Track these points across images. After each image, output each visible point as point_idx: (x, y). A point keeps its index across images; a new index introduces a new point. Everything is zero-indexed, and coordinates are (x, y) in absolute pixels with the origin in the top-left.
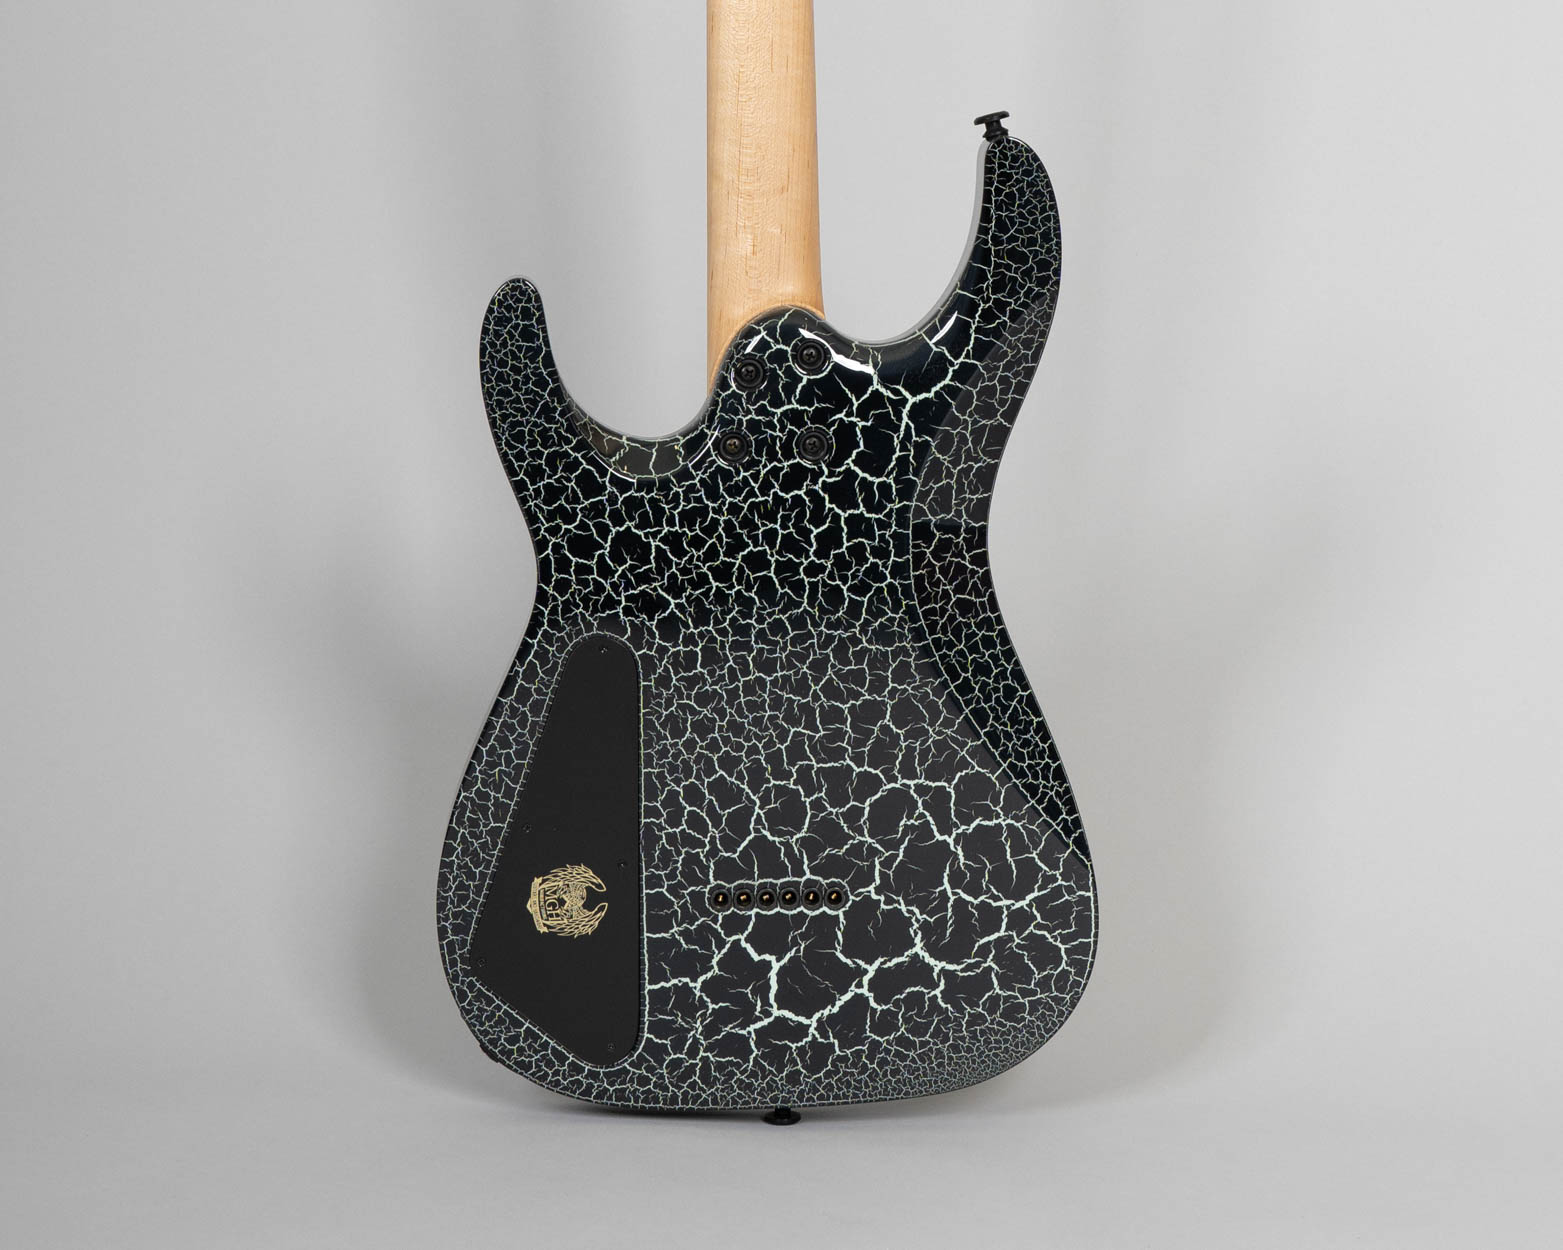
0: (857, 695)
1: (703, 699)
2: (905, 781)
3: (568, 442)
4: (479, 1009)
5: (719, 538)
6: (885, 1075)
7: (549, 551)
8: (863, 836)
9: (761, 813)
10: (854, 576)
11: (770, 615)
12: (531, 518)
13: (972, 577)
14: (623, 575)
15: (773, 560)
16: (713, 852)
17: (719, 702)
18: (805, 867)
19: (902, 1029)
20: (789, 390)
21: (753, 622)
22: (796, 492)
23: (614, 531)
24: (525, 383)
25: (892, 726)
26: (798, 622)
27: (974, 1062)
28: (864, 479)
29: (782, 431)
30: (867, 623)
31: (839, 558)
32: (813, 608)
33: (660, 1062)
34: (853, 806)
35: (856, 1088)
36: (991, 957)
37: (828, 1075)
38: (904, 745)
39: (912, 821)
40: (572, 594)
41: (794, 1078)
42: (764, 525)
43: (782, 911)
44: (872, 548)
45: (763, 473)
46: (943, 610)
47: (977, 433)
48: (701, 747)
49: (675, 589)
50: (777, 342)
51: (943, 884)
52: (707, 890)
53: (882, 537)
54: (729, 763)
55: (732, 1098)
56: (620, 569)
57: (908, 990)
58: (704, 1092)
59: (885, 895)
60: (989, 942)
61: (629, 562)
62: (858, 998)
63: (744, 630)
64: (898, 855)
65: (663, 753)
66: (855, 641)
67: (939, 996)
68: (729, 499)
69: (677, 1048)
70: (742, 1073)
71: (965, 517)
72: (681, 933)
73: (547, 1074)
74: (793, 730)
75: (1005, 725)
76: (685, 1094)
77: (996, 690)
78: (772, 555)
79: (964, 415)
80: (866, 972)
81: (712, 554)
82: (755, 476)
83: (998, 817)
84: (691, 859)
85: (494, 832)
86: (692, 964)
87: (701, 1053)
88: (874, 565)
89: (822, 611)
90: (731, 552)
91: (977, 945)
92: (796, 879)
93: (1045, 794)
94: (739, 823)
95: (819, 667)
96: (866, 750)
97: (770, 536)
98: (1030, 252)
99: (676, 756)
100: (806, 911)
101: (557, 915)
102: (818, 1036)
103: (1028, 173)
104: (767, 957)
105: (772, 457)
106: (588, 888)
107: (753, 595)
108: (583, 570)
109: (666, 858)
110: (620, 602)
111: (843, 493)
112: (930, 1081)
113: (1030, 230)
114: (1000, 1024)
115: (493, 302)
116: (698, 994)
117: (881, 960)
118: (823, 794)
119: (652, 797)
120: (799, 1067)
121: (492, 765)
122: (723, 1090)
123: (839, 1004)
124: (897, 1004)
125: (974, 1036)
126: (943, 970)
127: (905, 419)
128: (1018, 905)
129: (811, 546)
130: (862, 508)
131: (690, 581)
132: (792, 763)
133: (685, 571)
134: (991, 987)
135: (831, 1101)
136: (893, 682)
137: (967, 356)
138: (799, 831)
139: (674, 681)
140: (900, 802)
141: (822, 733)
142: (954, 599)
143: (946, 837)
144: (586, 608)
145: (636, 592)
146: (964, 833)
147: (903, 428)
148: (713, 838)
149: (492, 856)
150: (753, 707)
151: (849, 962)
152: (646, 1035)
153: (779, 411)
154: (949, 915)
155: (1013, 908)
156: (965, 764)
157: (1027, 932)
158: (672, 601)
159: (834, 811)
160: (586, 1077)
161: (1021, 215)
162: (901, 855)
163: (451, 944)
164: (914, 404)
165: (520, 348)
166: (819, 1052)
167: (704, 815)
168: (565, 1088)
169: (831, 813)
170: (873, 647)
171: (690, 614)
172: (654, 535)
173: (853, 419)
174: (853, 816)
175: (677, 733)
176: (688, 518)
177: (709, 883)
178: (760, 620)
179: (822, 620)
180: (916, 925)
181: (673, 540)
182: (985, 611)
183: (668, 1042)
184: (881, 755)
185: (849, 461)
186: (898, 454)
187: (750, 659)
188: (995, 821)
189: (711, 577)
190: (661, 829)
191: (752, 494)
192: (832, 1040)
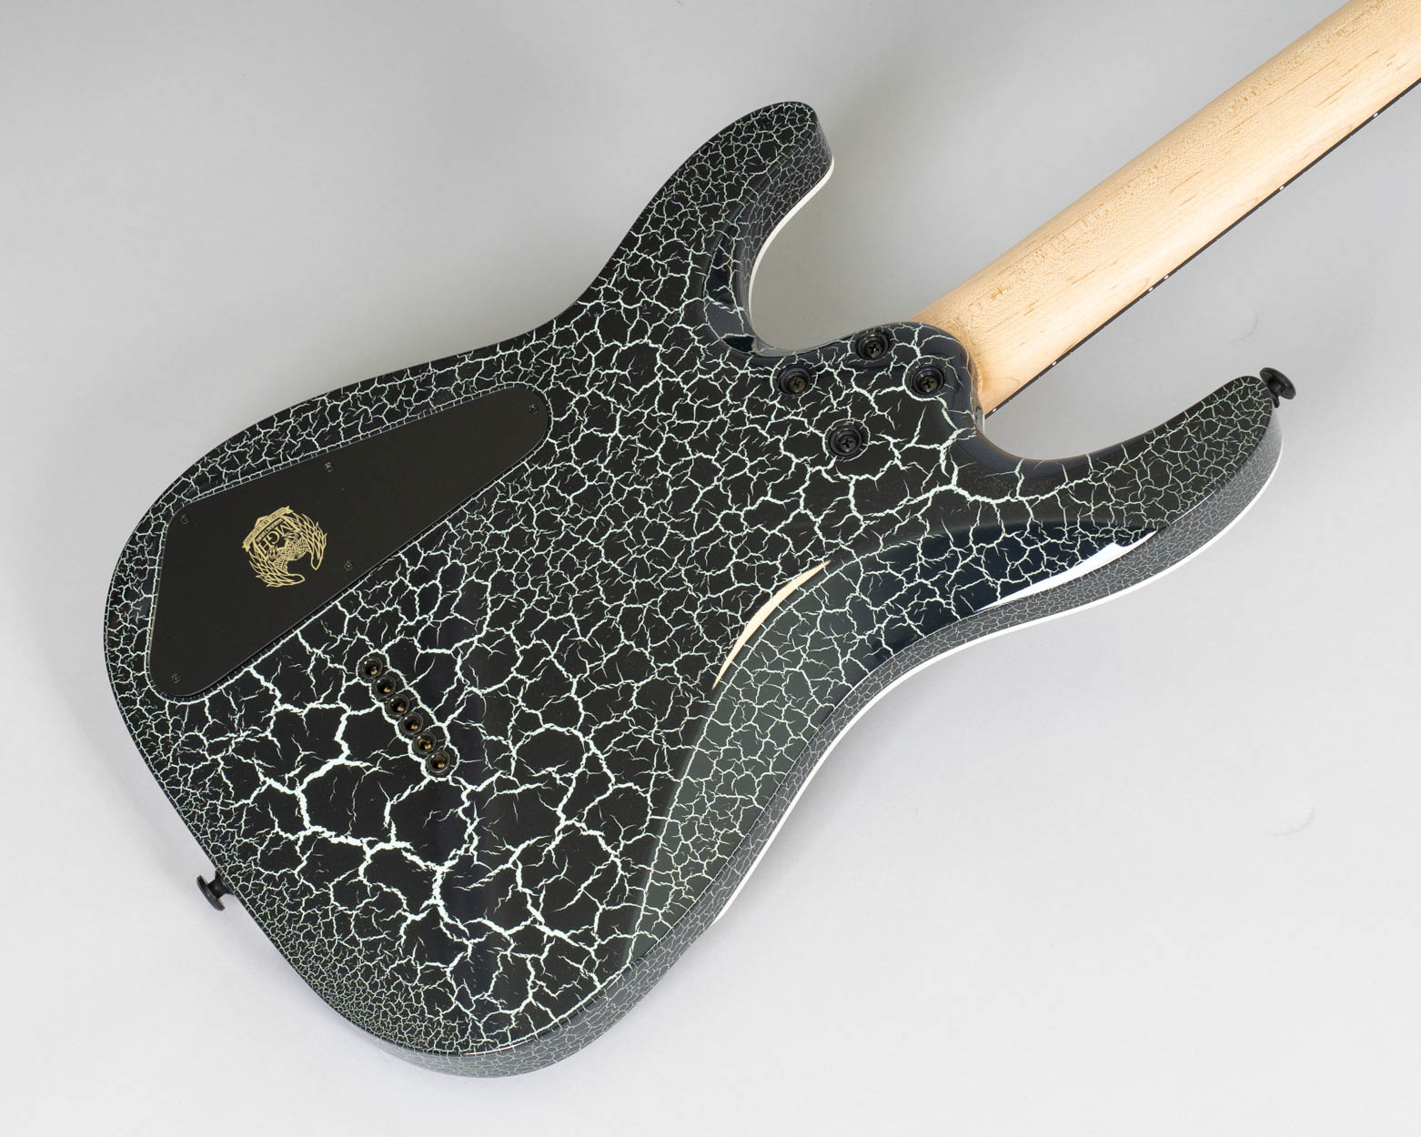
0: (641, 642)
1: (546, 521)
2: (591, 743)
3: (698, 248)
4: (142, 549)
5: (703, 426)
6: (301, 929)
7: (589, 305)
8: (514, 744)
9: (476, 643)
10: (751, 560)
11: (664, 518)
12: (608, 271)
13: (832, 676)
14: (610, 377)
15: (716, 483)
16: (410, 631)
17: (551, 536)
18: (451, 717)
19: (355, 912)
20: (883, 382)
21: (646, 509)
22: (792, 456)
23: (646, 340)
24: (724, 179)
25: (635, 694)
26: (673, 545)
27: (366, 999)
28: (848, 502)
29: (839, 404)
30: (716, 602)
31: (760, 534)
32: (696, 548)
33: (189, 728)
34: (536, 715)
35: (272, 912)
36: (477, 940)
37: (269, 879)
38: (625, 716)
39: (558, 776)
40: (565, 350)
41: (247, 851)
42: (742, 453)
43: (396, 728)
44: (789, 554)
45: (790, 417)
46: (778, 665)
47: (969, 573)
48: (500, 551)
49: (629, 425)
50: (918, 344)
51: (516, 847)
52: (372, 651)
53: (806, 555)
54: (502, 584)
55: (194, 812)
56: (615, 370)
57: (395, 890)
58: (185, 785)
59: (471, 806)
60: (489, 929)
61: (626, 373)
62: (359, 852)
63: (633, 507)
64: (517, 787)
65: (473, 525)
66: (692, 604)
67: (408, 922)
68: (744, 409)
69: (211, 733)
70: (223, 804)
71: (883, 626)
72: (318, 659)
73: (117, 644)
74: (570, 614)
75: (710, 799)
76: (173, 770)
77: (739, 770)
78: (719, 480)
79: (976, 543)
80: (388, 840)
81: (683, 431)
82: (781, 414)
83: (615, 848)
84: (392, 618)
85: (307, 446)
86: (295, 689)
87: (219, 757)
88: (775, 568)
89: (699, 557)
90: (697, 445)
91: (479, 920)
92: (434, 717)
93: (667, 878)
94: (453, 632)
95: (646, 592)
96: (597, 688)
97: (737, 465)
98: (1173, 481)
99: (478, 537)
100: (410, 748)
101: (267, 548)
102: (300, 843)
103: (1245, 424)
104: (345, 746)
105: (809, 414)
106: (308, 555)
107: (671, 491)
108: (592, 342)
109: (379, 597)
110: (584, 391)
111: (821, 493)
112: (322, 973)
113: (1193, 466)
114: (418, 996)
115: (775, 106)
116: (272, 713)
117: (408, 845)
118: (529, 682)
119: (427, 545)
120: (260, 849)
121: (366, 400)
122: (196, 799)
123: (342, 839)
124: (376, 889)
125: (389, 982)
126: (435, 907)
127: (931, 494)
128: (543, 928)
129: (752, 505)
130: (819, 520)
131: (646, 432)
132: (539, 636)
133: (651, 422)
134: (447, 963)
135: (246, 900)
136: (677, 664)
137: (1030, 502)
138: (481, 687)
139: (544, 486)
140: (567, 752)
141: (586, 640)
142: (797, 670)
143: (563, 817)
144: (559, 370)
145: (603, 397)
146: (578, 830)
147: (920, 498)
148: (424, 621)
149: (285, 459)
150: (569, 566)
151: (387, 818)
152: (206, 699)
153: (856, 389)
154: (492, 874)
155: (537, 926)
156: (644, 782)
157: (523, 956)
158: (617, 431)
159: (520, 703)
160: (135, 678)
161: (1201, 448)
162: (520, 790)
163: (185, 485)
164: (951, 491)
165: (752, 152)
166: (286, 856)
167: (440, 598)
168: (114, 669)
169: (516, 702)
170: (697, 624)
171: (615, 454)
172: (666, 374)
173: (897, 453)
174: (528, 722)
175: (499, 524)
176: (702, 389)
177: (380, 648)
178: (652, 514)
179: (691, 562)
180: (461, 852)
181: (673, 392)
182: (808, 711)
183: (211, 721)
184: (599, 706)
185: (855, 477)
186: (893, 512)
187: (610, 531)
188: (609, 849)
189: (661, 445)
190: (403, 574)
191: (763, 423)
192: (304, 858)
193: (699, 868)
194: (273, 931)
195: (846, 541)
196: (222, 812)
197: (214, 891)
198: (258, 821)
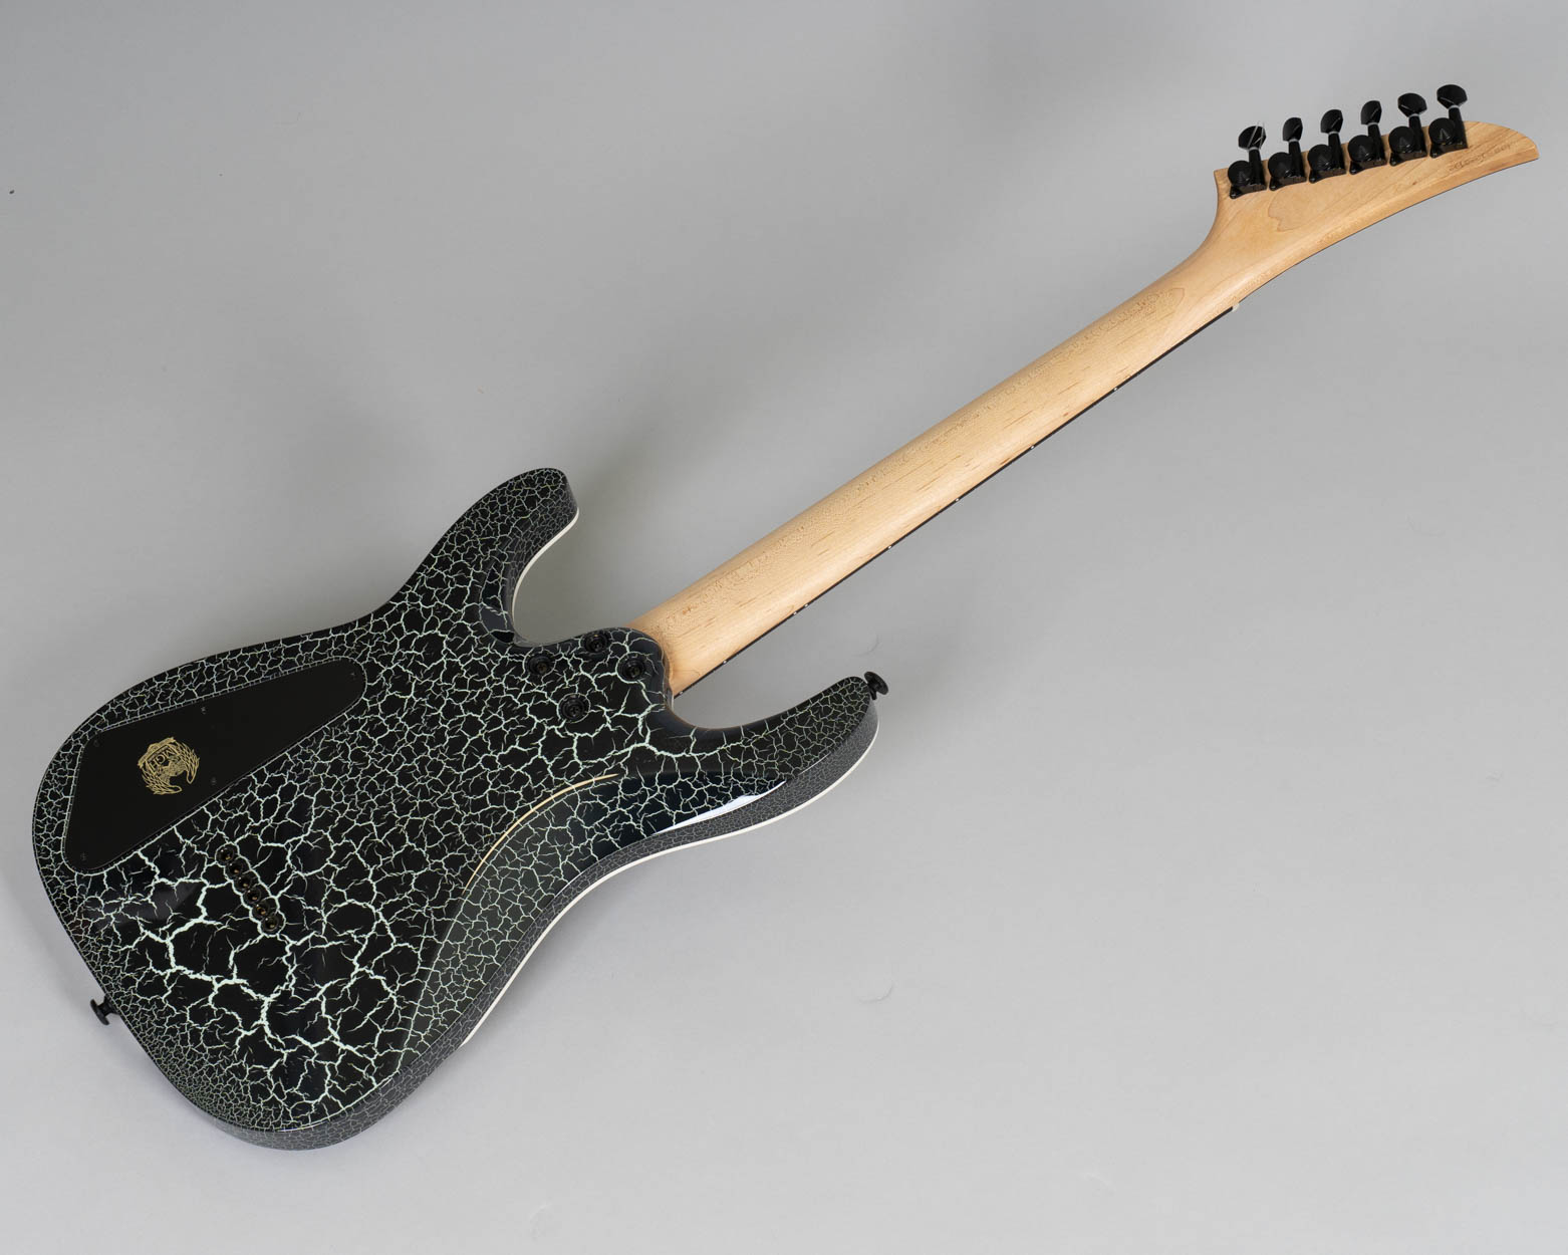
0: (421, 844)
1: (358, 756)
2: (381, 914)
3: (477, 568)
4: (64, 763)
5: (473, 694)
6: (164, 1039)
7: (397, 604)
8: (326, 913)
9: (302, 840)
10: (502, 789)
11: (442, 757)
12: (412, 581)
13: (554, 874)
14: (410, 656)
15: (480, 734)
16: (256, 830)
17: (360, 766)
18: (281, 892)
19: (204, 1028)
20: (602, 669)
21: (430, 750)
22: (535, 718)
23: (436, 631)
24: (498, 520)
25: (414, 881)
26: (447, 777)
27: (208, 1090)
28: (572, 751)
29: (570, 683)
30: (475, 818)
31: (509, 771)
32: (463, 779)
33: (91, 892)
34: (342, 893)
35: (144, 1027)
36: (291, 1051)
37: (143, 1002)
38: (405, 896)
39: (355, 937)
40: (378, 635)
41: (128, 982)
42: (500, 714)
43: (242, 898)
44: (529, 787)
45: (535, 690)
46: (516, 864)
47: (654, 806)
48: (324, 776)
49: (421, 691)
50: (628, 643)
51: (323, 985)
52: (227, 843)
53: (541, 788)
54: (324, 799)
55: (91, 953)
56: (413, 651)
57: (234, 1013)
58: (86, 933)
59: (292, 955)
60: (300, 1043)
61: (421, 653)
62: (210, 985)
63: (420, 748)
64: (325, 943)
65: (305, 756)
66: (458, 819)
67: (242, 1036)
68: (503, 683)
69: (106, 897)
70: (113, 948)
71: (592, 840)
72: (188, 847)
73: (42, 830)
74: (371, 822)
75: (463, 956)
76: (78, 923)
77: (485, 938)
78: (482, 732)
79: (660, 784)
80: (231, 978)
81: (459, 697)
82: (529, 687)
83: (393, 989)
84: (243, 820)
85: (189, 695)
86: (169, 868)
87: (111, 914)
88: (518, 796)
89: (465, 786)
90: (468, 707)
91: (293, 1036)
92: (269, 892)
93: (429, 1011)
94: (286, 832)
95: (426, 809)
96: (387, 875)
97: (496, 722)
98: (799, 747)
99: (307, 765)
100: (250, 912)
101: (155, 767)
102: (167, 978)
103: (850, 710)
104: (204, 910)
105: (548, 689)
106: (185, 772)
107: (448, 738)
108: (398, 631)
109: (235, 804)
110: (390, 665)
111: (553, 745)
112: (177, 1070)
113: (813, 737)
114: (246, 1089)
115: (538, 470)
116: (153, 884)
117: (245, 982)
118: (339, 869)
119: (271, 769)
120: (138, 981)
121: (234, 664)
122: (93, 944)
123: (198, 976)
124: (220, 1012)
125: (226, 1078)
126: (262, 1026)
127: (630, 749)
128: (338, 1044)
129: (505, 750)
130: (551, 763)
131: (433, 696)
132: (348, 837)
133: (437, 689)
134: (268, 1066)
135: (126, 1017)
136: (445, 860)
137: (699, 757)
138: (305, 871)
139: (358, 731)
140: (363, 920)
141: (381, 841)
142: (529, 868)
143: (357, 965)
144: (373, 649)
145: (404, 670)
146: (367, 975)
147: (623, 751)
148: (266, 823)
149: (173, 704)
150: (372, 789)
151: (231, 962)
152: (105, 872)
153: (582, 672)
154: (304, 1004)
155: (334, 1042)
156: (416, 943)
157: (323, 1062)
158: (412, 695)
159: (332, 884)
160: (54, 855)
161: (819, 725)
162: (327, 946)
163: (99, 718)
164: (645, 747)
165: (520, 502)
166: (157, 986)
167: (279, 807)
168: (39, 848)
169: (329, 883)
170: (461, 833)
171: (410, 711)
172: (449, 656)
173: (608, 719)
174: (337, 897)
175: (324, 756)
176: (474, 668)
177: (233, 840)
178: (433, 754)
179: (459, 789)
180: (283, 988)
181: (453, 669)
182: (536, 898)
183: (107, 888)
184: (388, 888)
185: (578, 735)
186: (603, 760)
187: (403, 765)
188: (389, 989)
189: (443, 706)
190: (253, 789)
191: (516, 693)
192: (169, 988)
193: (453, 1005)
194: (144, 1039)
195: (569, 779)
196: (112, 953)
197: (102, 1011)
198: (138, 961)
